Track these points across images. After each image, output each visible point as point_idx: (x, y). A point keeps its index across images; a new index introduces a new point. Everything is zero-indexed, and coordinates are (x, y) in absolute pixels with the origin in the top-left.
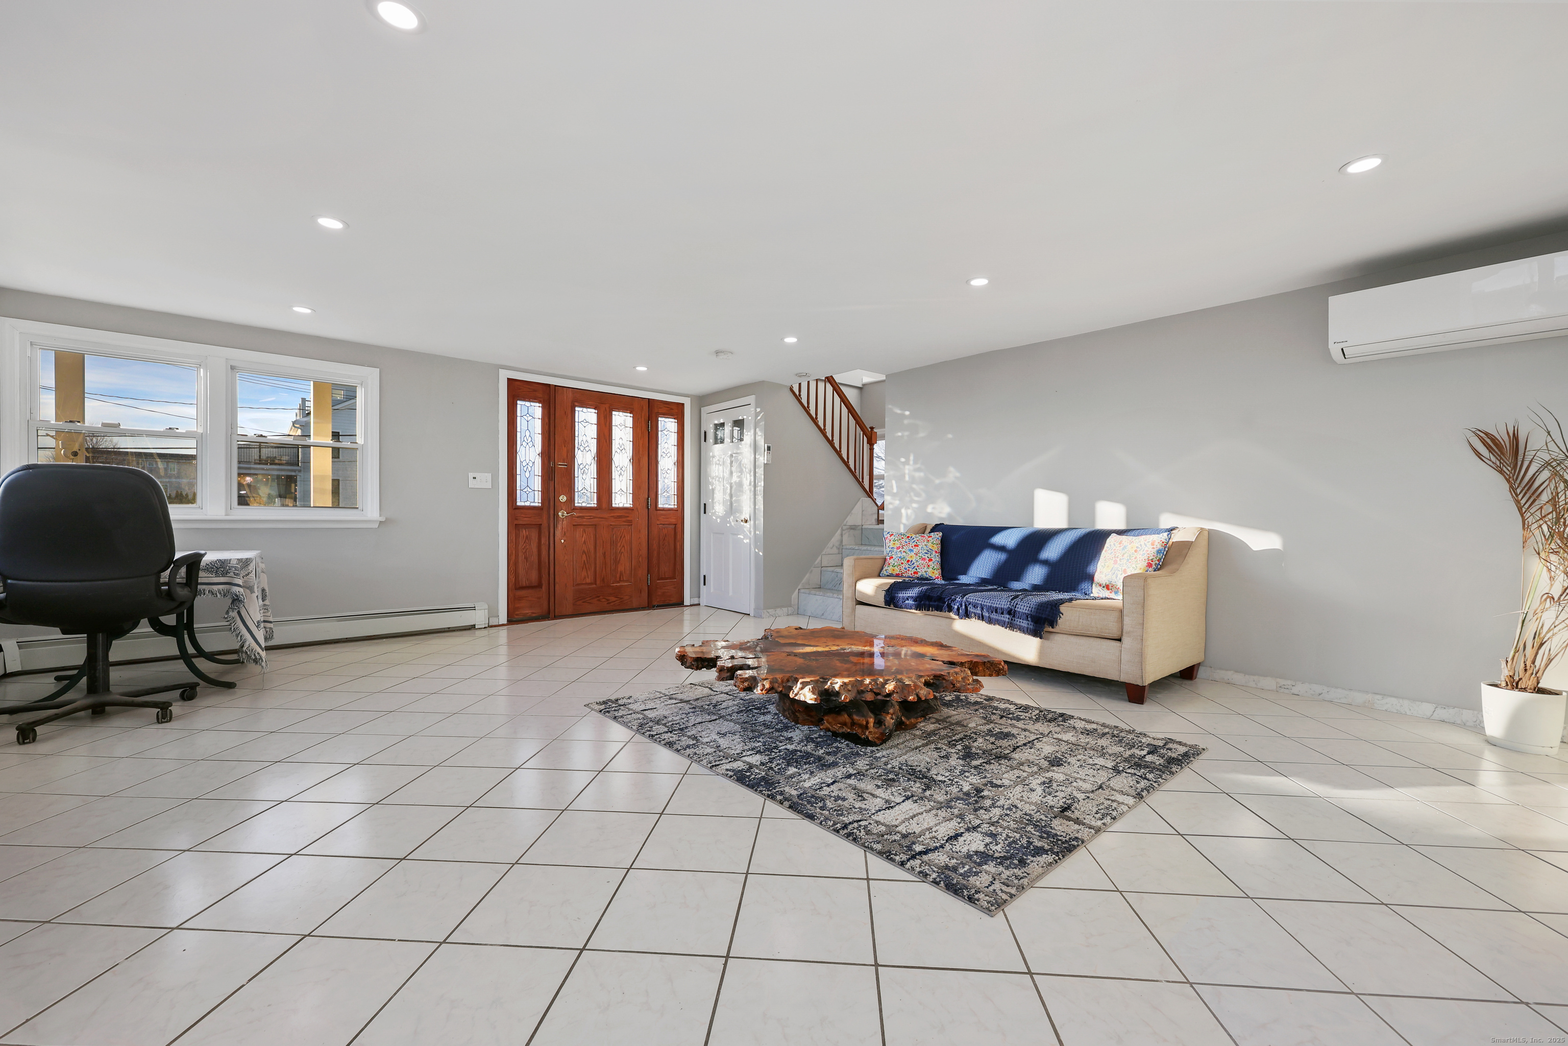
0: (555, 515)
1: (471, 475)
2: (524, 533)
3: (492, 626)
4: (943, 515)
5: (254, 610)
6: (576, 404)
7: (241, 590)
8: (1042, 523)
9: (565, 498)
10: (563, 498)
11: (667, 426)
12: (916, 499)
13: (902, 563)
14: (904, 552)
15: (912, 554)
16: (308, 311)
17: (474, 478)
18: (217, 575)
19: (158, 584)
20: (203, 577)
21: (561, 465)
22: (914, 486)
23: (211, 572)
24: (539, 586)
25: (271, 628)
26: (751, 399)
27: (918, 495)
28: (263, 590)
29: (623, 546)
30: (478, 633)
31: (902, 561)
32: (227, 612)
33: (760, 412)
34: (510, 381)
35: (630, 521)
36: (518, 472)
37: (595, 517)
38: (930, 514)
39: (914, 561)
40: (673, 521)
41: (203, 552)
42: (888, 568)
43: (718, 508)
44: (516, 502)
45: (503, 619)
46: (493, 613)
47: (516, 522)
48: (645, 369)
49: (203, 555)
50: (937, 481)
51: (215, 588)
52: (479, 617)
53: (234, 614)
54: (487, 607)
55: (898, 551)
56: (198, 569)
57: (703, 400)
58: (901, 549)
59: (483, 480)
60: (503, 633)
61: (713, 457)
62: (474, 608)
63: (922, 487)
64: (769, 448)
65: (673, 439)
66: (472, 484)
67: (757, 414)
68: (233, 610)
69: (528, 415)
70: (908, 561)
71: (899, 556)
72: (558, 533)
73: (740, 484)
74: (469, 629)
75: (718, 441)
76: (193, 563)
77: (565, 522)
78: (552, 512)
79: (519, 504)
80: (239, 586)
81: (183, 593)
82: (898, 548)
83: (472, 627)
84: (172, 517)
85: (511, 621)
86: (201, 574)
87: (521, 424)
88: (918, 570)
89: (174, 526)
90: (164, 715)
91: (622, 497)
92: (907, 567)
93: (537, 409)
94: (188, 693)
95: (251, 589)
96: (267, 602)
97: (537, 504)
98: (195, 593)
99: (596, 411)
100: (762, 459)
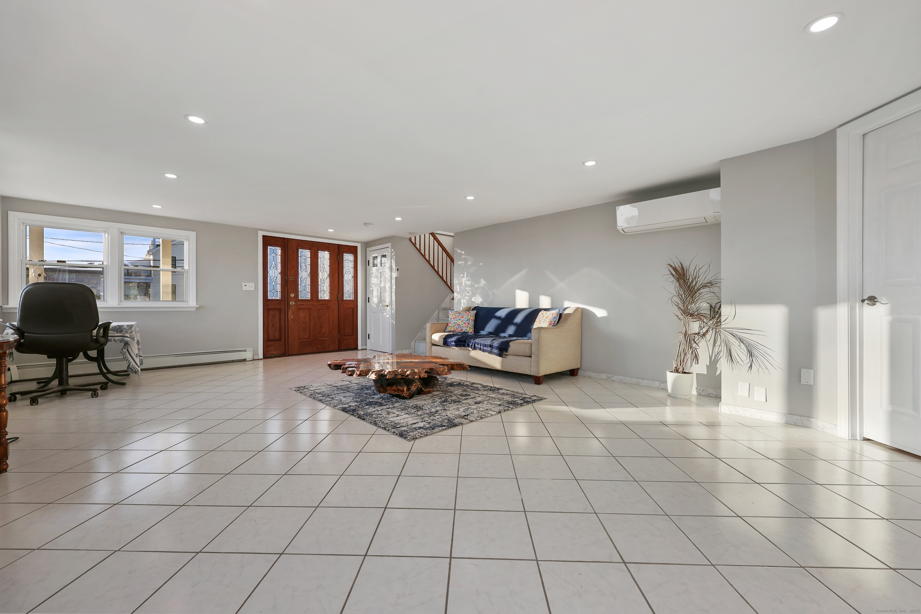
0: (288, 304)
1: (244, 284)
2: (272, 313)
3: (255, 360)
4: (479, 302)
5: (134, 349)
6: (299, 247)
7: (129, 339)
8: (519, 306)
9: (293, 295)
10: (292, 295)
11: (348, 258)
12: (467, 294)
13: (455, 326)
14: (456, 320)
15: (460, 321)
16: (160, 207)
17: (245, 285)
18: (117, 333)
19: (92, 336)
20: (111, 333)
21: (291, 278)
22: (467, 288)
23: (115, 331)
24: (280, 339)
25: (142, 359)
26: (389, 245)
28: (138, 341)
29: (325, 319)
30: (247, 363)
31: (455, 325)
32: (122, 350)
33: (393, 251)
34: (264, 237)
35: (329, 307)
36: (269, 282)
37: (309, 305)
38: (474, 302)
39: (461, 324)
40: (352, 306)
41: (111, 321)
42: (449, 328)
43: (375, 300)
44: (268, 297)
45: (261, 356)
46: (255, 353)
47: (268, 307)
48: (333, 231)
49: (111, 323)
50: (476, 286)
51: (116, 338)
52: (248, 355)
53: (125, 350)
54: (252, 350)
55: (454, 319)
56: (109, 330)
57: (367, 245)
58: (455, 319)
59: (250, 286)
60: (261, 363)
61: (373, 273)
62: (245, 351)
63: (470, 289)
64: (398, 269)
65: (351, 265)
66: (244, 288)
67: (392, 252)
68: (125, 348)
69: (273, 254)
70: (458, 324)
71: (454, 322)
72: (290, 313)
73: (385, 287)
74: (243, 361)
75: (374, 265)
76: (106, 326)
77: (293, 307)
78: (286, 302)
80: (128, 337)
81: (102, 340)
82: (454, 318)
83: (245, 360)
84: (98, 306)
85: (265, 357)
86: (110, 332)
87: (270, 258)
88: (463, 329)
89: (99, 310)
90: (95, 394)
91: (325, 294)
92: (457, 327)
93: (279, 251)
94: (104, 387)
95: (133, 339)
96: (140, 347)
97: (278, 298)
98: (107, 341)
99: (310, 251)
100: (394, 275)
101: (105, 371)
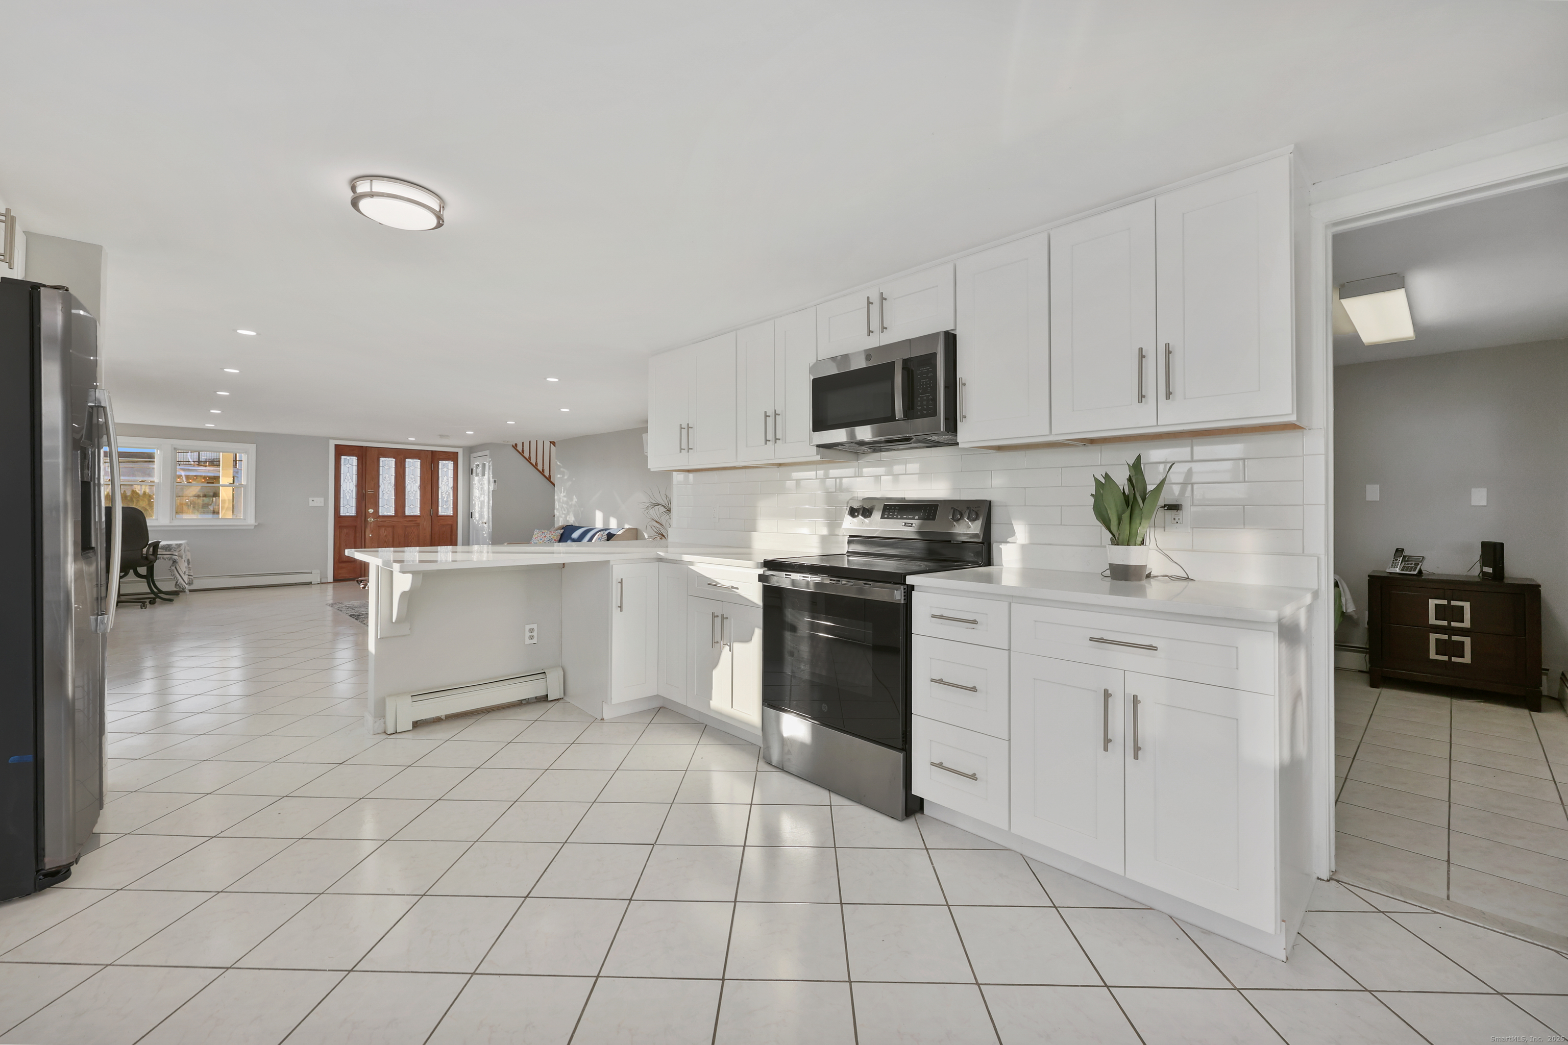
0: (366, 520)
1: (311, 499)
2: (345, 531)
3: (323, 583)
4: (572, 522)
5: (183, 566)
6: (381, 456)
7: (177, 557)
8: (597, 527)
9: (372, 511)
10: (371, 511)
11: (446, 466)
12: (564, 512)
17: (313, 501)
18: (166, 551)
19: (142, 554)
20: (160, 551)
21: (370, 492)
22: (563, 505)
23: (164, 550)
25: (192, 579)
26: (487, 452)
27: (565, 511)
28: (188, 560)
29: (413, 538)
30: (313, 586)
32: (170, 567)
33: (492, 461)
34: (336, 446)
35: (419, 524)
36: (342, 496)
37: (393, 521)
40: (450, 523)
41: (160, 540)
43: (476, 515)
44: (340, 513)
45: (330, 579)
46: (324, 574)
47: (340, 523)
49: (160, 542)
50: (570, 503)
51: (165, 556)
52: (315, 578)
53: (173, 568)
54: (319, 572)
56: (158, 548)
57: (471, 450)
59: (318, 502)
60: (330, 587)
61: (475, 484)
62: (311, 573)
63: (566, 506)
64: (495, 481)
65: (451, 473)
66: (311, 504)
67: (490, 462)
68: (173, 566)
69: (348, 464)
72: (368, 531)
73: (484, 501)
74: (309, 584)
75: (477, 475)
76: (156, 545)
77: (372, 524)
78: (363, 519)
79: (342, 514)
80: (176, 555)
81: (152, 557)
83: (310, 583)
84: (148, 524)
85: (336, 580)
86: (159, 550)
87: (343, 469)
89: (149, 529)
90: (144, 606)
91: (413, 507)
93: (354, 460)
94: (152, 602)
95: (181, 557)
96: (190, 566)
97: (354, 515)
98: (156, 559)
99: (395, 460)
100: (491, 488)
101: (155, 590)
